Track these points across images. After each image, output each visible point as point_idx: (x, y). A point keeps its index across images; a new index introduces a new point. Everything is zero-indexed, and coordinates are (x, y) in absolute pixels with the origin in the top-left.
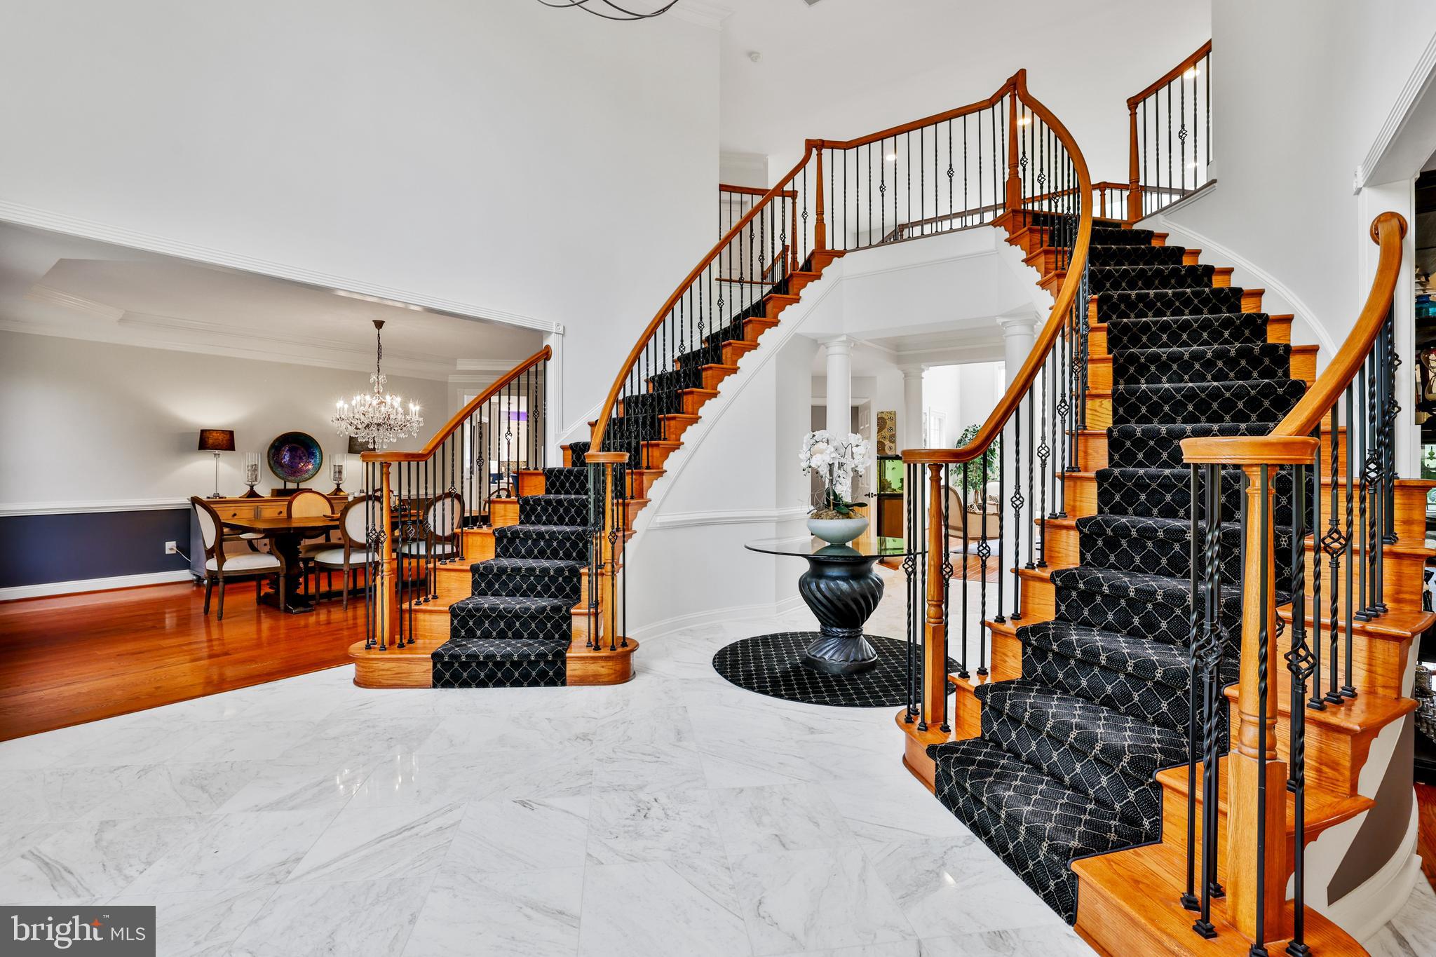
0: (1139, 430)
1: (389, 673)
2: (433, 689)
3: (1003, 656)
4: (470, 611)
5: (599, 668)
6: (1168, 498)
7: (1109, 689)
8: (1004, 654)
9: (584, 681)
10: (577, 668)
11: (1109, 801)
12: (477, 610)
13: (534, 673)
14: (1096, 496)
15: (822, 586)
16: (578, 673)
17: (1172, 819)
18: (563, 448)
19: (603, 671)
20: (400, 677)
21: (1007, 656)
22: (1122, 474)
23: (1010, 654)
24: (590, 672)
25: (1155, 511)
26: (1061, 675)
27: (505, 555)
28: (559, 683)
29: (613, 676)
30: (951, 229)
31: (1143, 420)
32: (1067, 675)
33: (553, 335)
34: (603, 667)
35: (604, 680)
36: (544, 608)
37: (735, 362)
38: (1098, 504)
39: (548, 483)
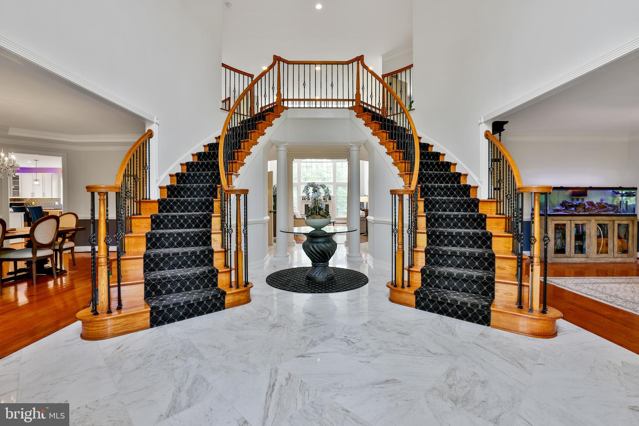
0: (430, 185)
1: (120, 325)
2: (151, 329)
3: (417, 259)
4: (159, 280)
5: (240, 297)
6: (444, 206)
7: (458, 262)
8: (417, 258)
9: (234, 304)
10: (230, 299)
11: (477, 292)
12: (164, 279)
13: (209, 306)
14: (423, 206)
15: (315, 246)
16: (231, 301)
17: (498, 291)
18: (161, 188)
19: (242, 298)
20: (127, 327)
21: (418, 259)
22: (433, 199)
23: (419, 258)
24: (237, 300)
25: (441, 210)
26: (441, 261)
27: (154, 248)
28: (222, 309)
29: (246, 300)
30: (332, 107)
31: (430, 182)
32: (443, 261)
33: (154, 124)
34: (242, 296)
35: (242, 302)
36: (204, 272)
37: (249, 150)
38: (424, 208)
39: (161, 207)
